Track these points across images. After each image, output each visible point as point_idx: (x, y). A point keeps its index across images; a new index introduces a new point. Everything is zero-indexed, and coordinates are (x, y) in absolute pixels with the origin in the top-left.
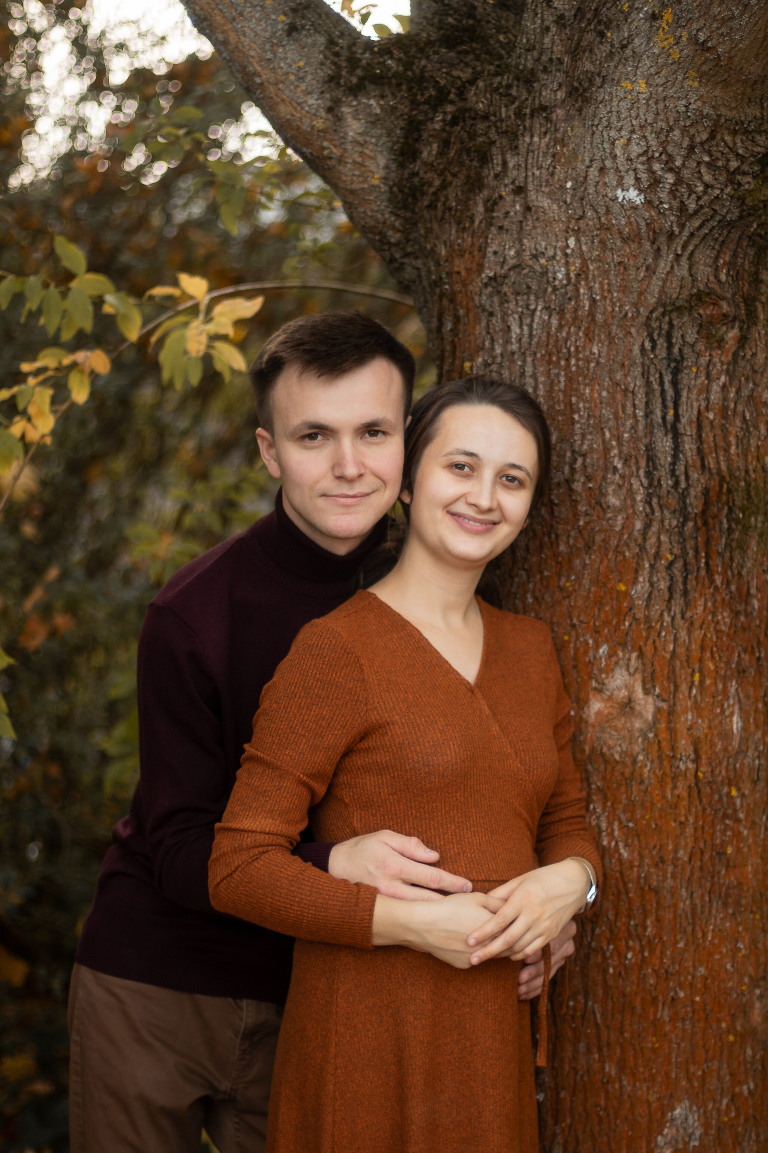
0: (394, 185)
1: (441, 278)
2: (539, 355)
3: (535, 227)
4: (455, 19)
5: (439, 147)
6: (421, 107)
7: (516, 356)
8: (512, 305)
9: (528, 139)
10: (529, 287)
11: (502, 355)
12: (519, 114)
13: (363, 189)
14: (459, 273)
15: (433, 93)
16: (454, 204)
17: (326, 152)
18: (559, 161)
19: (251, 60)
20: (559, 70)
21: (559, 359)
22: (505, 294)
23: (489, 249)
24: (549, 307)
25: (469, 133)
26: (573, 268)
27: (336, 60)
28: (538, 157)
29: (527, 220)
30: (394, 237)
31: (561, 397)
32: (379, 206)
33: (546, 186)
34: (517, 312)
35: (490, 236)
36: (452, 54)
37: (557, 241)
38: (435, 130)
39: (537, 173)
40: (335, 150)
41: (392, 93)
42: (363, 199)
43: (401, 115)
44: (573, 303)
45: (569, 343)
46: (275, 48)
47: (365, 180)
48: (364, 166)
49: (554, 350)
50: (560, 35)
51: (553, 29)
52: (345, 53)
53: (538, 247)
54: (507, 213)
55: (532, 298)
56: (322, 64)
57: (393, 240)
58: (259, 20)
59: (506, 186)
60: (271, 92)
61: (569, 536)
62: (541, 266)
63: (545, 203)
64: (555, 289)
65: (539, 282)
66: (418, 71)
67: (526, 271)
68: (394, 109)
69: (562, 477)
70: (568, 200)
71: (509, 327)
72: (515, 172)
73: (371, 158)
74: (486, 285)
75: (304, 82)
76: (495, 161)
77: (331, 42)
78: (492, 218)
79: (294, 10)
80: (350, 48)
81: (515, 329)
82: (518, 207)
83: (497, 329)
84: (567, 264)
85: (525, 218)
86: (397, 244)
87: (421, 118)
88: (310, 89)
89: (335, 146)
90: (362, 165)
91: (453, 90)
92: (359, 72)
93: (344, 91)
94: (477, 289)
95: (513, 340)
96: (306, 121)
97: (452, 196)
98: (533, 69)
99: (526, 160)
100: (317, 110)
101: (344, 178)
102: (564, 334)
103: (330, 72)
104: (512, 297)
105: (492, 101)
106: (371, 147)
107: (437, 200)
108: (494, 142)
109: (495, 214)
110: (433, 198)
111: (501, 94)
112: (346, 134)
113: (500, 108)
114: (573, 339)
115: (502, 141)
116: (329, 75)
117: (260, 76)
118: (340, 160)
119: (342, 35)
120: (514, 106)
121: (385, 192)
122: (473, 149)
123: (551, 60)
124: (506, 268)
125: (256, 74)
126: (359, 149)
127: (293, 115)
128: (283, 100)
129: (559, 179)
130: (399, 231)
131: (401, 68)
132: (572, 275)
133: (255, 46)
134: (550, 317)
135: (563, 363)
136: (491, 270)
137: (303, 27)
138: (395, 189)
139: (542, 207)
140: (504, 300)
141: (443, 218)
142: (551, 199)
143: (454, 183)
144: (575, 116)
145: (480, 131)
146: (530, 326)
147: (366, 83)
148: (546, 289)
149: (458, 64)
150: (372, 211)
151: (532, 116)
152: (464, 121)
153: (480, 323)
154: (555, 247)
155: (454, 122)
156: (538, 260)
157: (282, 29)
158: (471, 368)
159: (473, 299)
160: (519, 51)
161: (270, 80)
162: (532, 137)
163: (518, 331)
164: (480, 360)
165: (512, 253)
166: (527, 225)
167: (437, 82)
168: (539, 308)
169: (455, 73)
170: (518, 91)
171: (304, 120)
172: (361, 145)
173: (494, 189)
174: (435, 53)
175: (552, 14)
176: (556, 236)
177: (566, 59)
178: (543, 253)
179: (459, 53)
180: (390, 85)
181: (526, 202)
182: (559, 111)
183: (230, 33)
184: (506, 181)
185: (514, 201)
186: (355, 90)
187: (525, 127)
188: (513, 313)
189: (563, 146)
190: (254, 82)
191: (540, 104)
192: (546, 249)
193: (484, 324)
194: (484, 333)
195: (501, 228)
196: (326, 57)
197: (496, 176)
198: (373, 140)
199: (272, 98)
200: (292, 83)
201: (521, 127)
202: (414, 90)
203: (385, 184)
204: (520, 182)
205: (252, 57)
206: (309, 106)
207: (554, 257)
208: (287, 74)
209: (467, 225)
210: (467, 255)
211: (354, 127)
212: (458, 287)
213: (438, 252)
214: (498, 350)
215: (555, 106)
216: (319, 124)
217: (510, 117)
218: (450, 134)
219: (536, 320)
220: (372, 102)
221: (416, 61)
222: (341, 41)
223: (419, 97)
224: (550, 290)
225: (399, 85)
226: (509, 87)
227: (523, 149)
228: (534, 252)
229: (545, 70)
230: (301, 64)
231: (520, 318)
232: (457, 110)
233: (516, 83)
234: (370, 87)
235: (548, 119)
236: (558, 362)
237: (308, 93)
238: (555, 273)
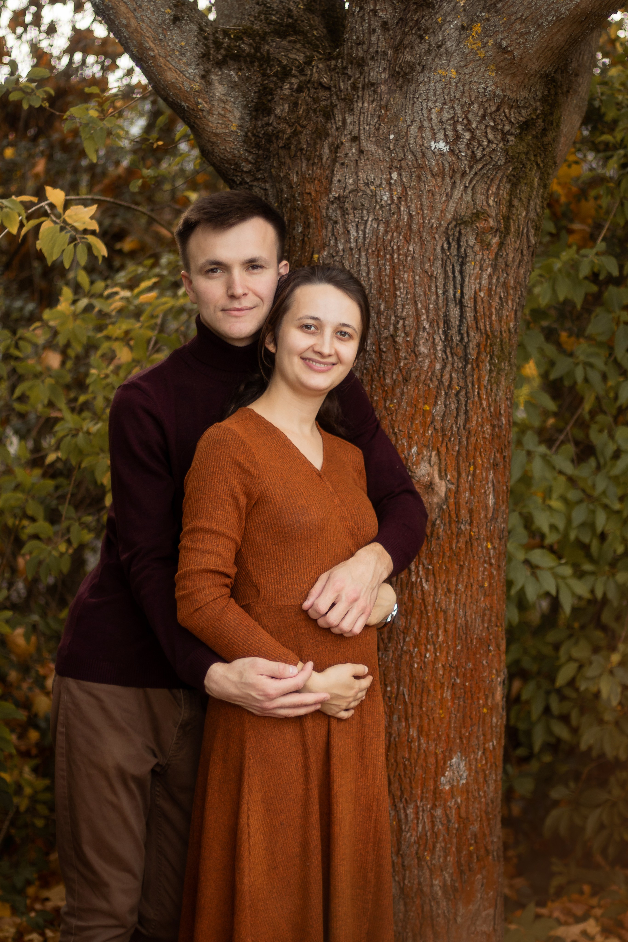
0: (249, 131)
1: (294, 197)
2: (370, 251)
3: (366, 165)
4: (278, 18)
5: (289, 107)
6: (271, 78)
7: (354, 252)
8: (351, 217)
9: (360, 105)
10: (363, 205)
11: (343, 250)
12: (354, 87)
13: (224, 133)
14: (310, 194)
15: (279, 69)
16: (305, 146)
17: (200, 106)
18: (383, 120)
19: (147, 39)
20: (384, 59)
21: (385, 254)
22: (347, 209)
23: (335, 178)
24: (378, 219)
25: (314, 99)
26: (396, 193)
27: (206, 42)
28: (367, 117)
29: (361, 160)
30: (246, 167)
31: (387, 280)
32: (236, 145)
33: (373, 137)
34: (355, 222)
35: (336, 169)
36: (285, 43)
37: (383, 174)
38: (285, 95)
39: (367, 128)
40: (206, 105)
41: (247, 68)
42: (225, 140)
43: (255, 83)
44: (395, 216)
45: (392, 243)
46: (164, 32)
47: (227, 127)
48: (226, 117)
49: (382, 248)
50: (384, 35)
51: (379, 31)
52: (211, 38)
53: (368, 178)
54: (346, 155)
55: (365, 212)
56: (197, 44)
57: (245, 169)
58: (153, 12)
59: (345, 135)
60: (161, 63)
61: (393, 373)
62: (371, 191)
63: (373, 148)
64: (382, 207)
65: (370, 202)
66: (265, 54)
67: (361, 194)
68: (248, 78)
69: (388, 333)
70: (392, 147)
71: (348, 232)
72: (351, 127)
73: (230, 112)
74: (332, 203)
75: (185, 56)
76: (337, 119)
77: (201, 30)
78: (336, 157)
79: (176, 6)
80: (214, 34)
81: (353, 233)
82: (354, 151)
83: (340, 232)
84: (391, 190)
85: (359, 158)
86: (249, 172)
87: (272, 86)
88: (189, 62)
89: (206, 102)
90: (224, 116)
91: (294, 68)
92: (223, 52)
93: (213, 64)
94: (325, 205)
95: (352, 240)
96: (187, 84)
97: (303, 141)
98: (363, 57)
99: (359, 119)
100: (194, 77)
101: (211, 125)
102: (389, 237)
103: (202, 51)
104: (351, 211)
105: (331, 77)
106: (230, 104)
107: (291, 143)
108: (336, 105)
109: (338, 155)
110: (287, 142)
111: (338, 73)
112: (214, 94)
113: (339, 83)
114: (395, 241)
115: (341, 105)
116: (202, 53)
117: (154, 51)
118: (210, 112)
119: (207, 25)
120: (350, 82)
121: (241, 135)
122: (318, 109)
123: (377, 52)
124: (347, 191)
125: (150, 49)
126: (222, 105)
127: (177, 79)
128: (170, 69)
129: (383, 133)
130: (250, 163)
131: (253, 51)
132: (395, 198)
133: (150, 30)
134: (378, 226)
135: (388, 256)
136: (336, 192)
137: (183, 17)
138: (249, 134)
139: (371, 151)
140: (344, 212)
141: (295, 156)
142: (377, 146)
143: (304, 132)
144: (396, 91)
145: (323, 98)
146: (364, 232)
147: (228, 59)
148: (375, 206)
149: (292, 50)
150: (231, 148)
151: (363, 89)
152: (309, 90)
153: (326, 228)
154: (381, 178)
155: (300, 90)
156: (369, 187)
157: (169, 18)
158: (318, 259)
159: (321, 212)
160: (350, 44)
161: (161, 54)
162: (363, 103)
163: (355, 234)
164: (326, 253)
165: (351, 181)
166: (361, 163)
167: (280, 62)
168: (370, 219)
169: (292, 56)
170: (352, 72)
171: (185, 83)
172: (224, 102)
173: (337, 138)
174: (273, 41)
175: (377, 21)
176: (382, 171)
177: (389, 52)
178: (372, 182)
179: (290, 42)
180: (245, 62)
181: (360, 147)
182: (382, 87)
183: (131, 19)
184: (346, 133)
185: (351, 146)
186: (220, 64)
187: (358, 96)
188: (352, 222)
189: (387, 110)
190: (149, 54)
191: (369, 81)
192: (374, 179)
193: (330, 228)
194: (330, 235)
195: (343, 164)
196: (199, 40)
197: (338, 129)
198: (232, 99)
199: (161, 66)
200: (177, 57)
201: (356, 96)
202: (264, 66)
203: (241, 130)
204: (355, 133)
205: (148, 37)
206: (189, 73)
207: (380, 185)
208: (173, 50)
209: (316, 161)
210: (316, 182)
211: (220, 90)
212: (309, 203)
213: (291, 178)
214: (341, 247)
215: (381, 83)
216: (196, 86)
217: (347, 89)
218: (297, 98)
219: (368, 227)
220: (232, 73)
221: (262, 46)
222: (207, 29)
223: (268, 71)
224: (378, 207)
225: (252, 62)
226: (345, 68)
227: (357, 111)
228: (366, 181)
229: (372, 58)
230: (183, 44)
231: (357, 226)
232: (301, 82)
233: (350, 66)
234: (231, 62)
235: (375, 92)
236: (385, 256)
237: (188, 64)
238: (381, 196)
